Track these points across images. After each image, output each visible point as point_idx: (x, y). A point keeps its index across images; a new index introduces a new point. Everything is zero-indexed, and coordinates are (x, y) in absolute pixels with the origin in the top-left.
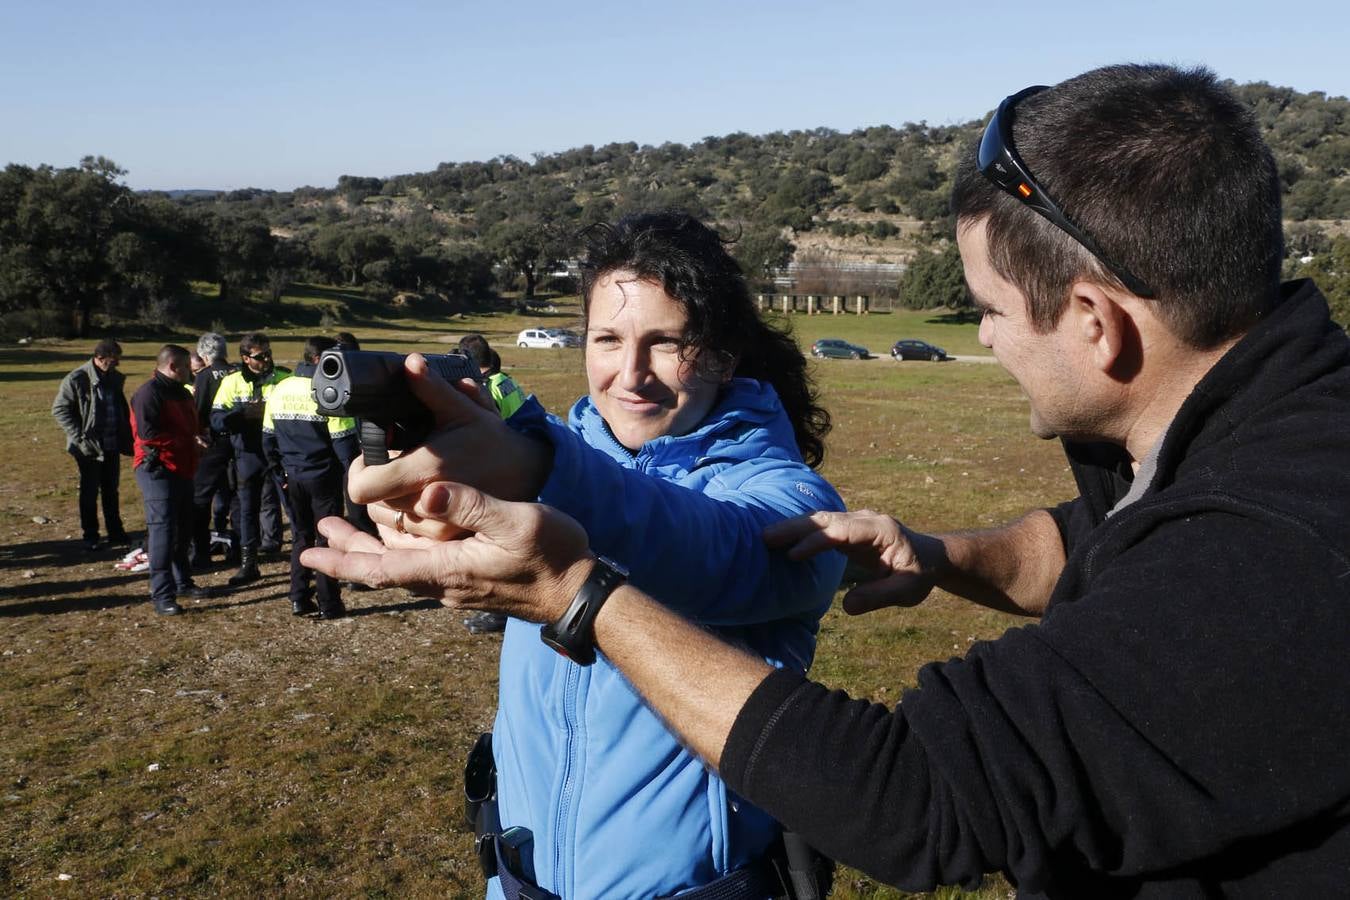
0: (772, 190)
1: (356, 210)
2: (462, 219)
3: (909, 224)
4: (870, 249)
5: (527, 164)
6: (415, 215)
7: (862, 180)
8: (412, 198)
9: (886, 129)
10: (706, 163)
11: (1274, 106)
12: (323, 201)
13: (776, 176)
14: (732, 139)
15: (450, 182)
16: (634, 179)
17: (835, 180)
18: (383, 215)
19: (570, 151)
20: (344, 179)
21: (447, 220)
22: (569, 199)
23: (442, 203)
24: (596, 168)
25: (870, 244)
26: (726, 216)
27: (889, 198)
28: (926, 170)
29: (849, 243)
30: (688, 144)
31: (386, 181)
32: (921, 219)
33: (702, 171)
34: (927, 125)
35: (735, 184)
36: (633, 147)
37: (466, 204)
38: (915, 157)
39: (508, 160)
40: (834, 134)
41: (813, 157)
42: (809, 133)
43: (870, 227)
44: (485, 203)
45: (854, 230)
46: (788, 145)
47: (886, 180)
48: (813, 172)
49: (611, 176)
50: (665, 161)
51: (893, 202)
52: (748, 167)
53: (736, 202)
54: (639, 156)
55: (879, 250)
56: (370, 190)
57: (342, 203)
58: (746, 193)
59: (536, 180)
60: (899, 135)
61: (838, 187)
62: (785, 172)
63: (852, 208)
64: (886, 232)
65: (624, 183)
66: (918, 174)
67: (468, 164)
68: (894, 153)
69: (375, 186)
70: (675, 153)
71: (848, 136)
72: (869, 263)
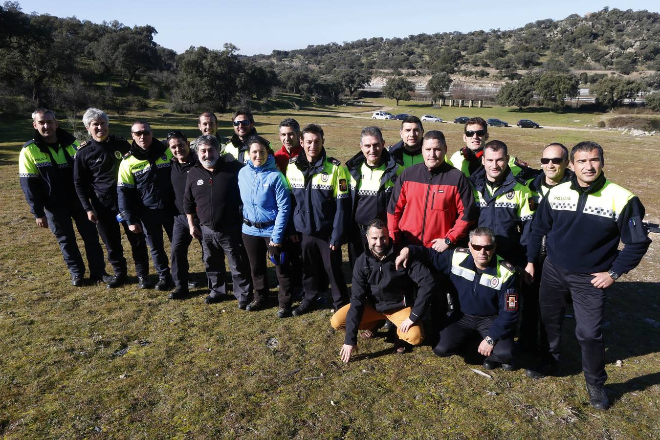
0: (438, 57)
1: (280, 63)
2: (319, 67)
3: (493, 71)
4: (476, 81)
5: (341, 46)
6: (301, 66)
7: (473, 53)
8: (300, 59)
9: (482, 32)
10: (411, 46)
11: (650, 21)
12: (267, 60)
13: (439, 51)
14: (420, 36)
15: (314, 53)
16: (383, 52)
17: (463, 53)
18: (290, 65)
19: (358, 41)
20: (274, 51)
21: (313, 68)
22: (359, 60)
23: (311, 61)
24: (368, 48)
25: (477, 79)
26: (421, 67)
27: (485, 61)
28: (500, 49)
29: (469, 79)
30: (402, 38)
31: (289, 52)
32: (497, 69)
33: (410, 49)
34: (501, 30)
35: (423, 55)
36: (382, 39)
37: (320, 62)
38: (495, 43)
39: (334, 44)
40: (460, 34)
41: (453, 43)
42: (451, 34)
43: (477, 72)
44: (327, 62)
45: (471, 73)
46: (442, 39)
47: (483, 53)
48: (453, 50)
49: (374, 51)
50: (395, 45)
51: (487, 62)
52: (427, 48)
53: (424, 62)
54: (385, 43)
55: (480, 81)
56: (284, 56)
57: (274, 61)
58: (427, 58)
59: (346, 52)
60: (487, 34)
61: (464, 56)
62: (442, 50)
63: (470, 65)
64: (483, 74)
65: (379, 54)
66: (497, 51)
67: (319, 46)
68: (486, 42)
69: (286, 54)
70: (398, 42)
71: (466, 35)
72: (476, 87)
